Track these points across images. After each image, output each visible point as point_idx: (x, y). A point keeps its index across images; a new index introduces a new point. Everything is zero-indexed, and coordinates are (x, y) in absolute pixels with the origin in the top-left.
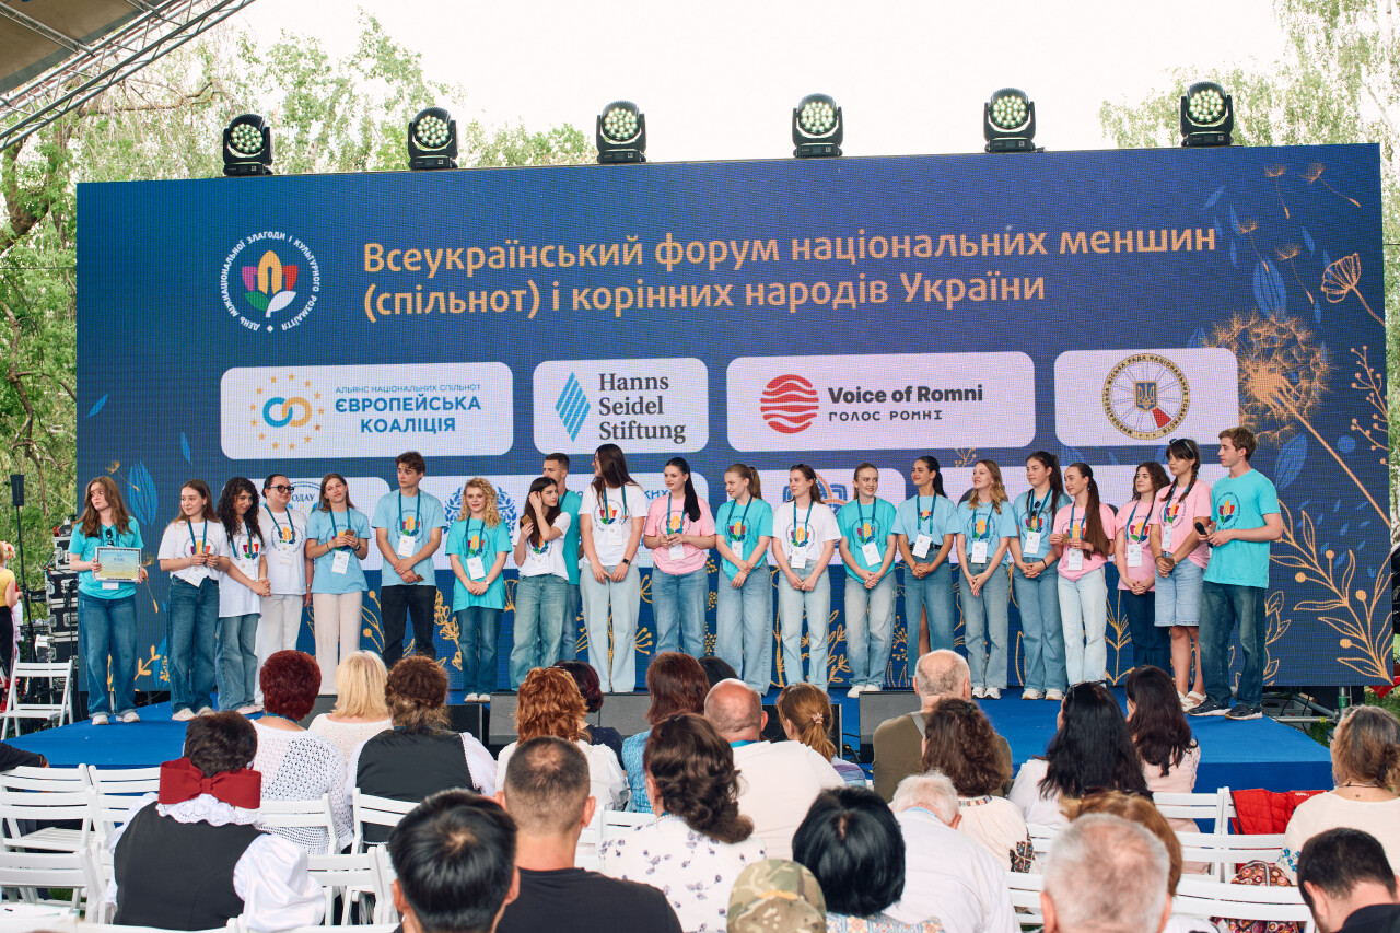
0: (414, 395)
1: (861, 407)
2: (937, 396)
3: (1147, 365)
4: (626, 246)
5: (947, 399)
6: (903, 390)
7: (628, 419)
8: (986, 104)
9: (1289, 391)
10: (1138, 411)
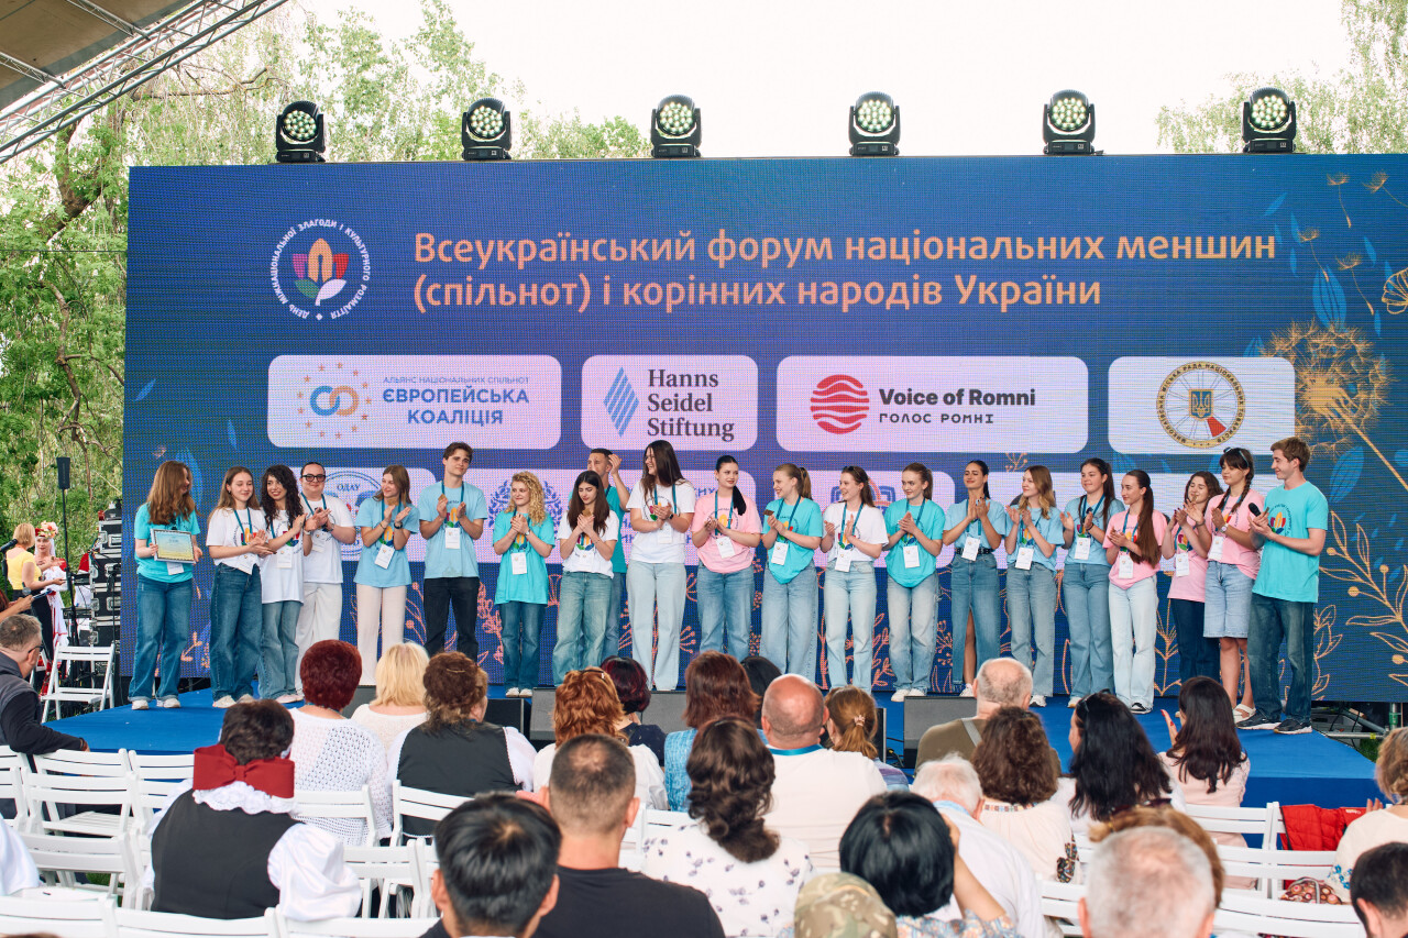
0: (462, 386)
1: (911, 409)
2: (989, 399)
3: (1202, 373)
4: (678, 242)
5: (999, 403)
6: (955, 392)
7: (676, 415)
8: (1046, 106)
9: (1346, 402)
10: (1192, 418)
